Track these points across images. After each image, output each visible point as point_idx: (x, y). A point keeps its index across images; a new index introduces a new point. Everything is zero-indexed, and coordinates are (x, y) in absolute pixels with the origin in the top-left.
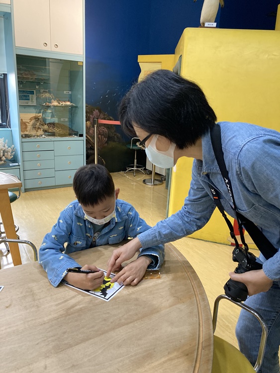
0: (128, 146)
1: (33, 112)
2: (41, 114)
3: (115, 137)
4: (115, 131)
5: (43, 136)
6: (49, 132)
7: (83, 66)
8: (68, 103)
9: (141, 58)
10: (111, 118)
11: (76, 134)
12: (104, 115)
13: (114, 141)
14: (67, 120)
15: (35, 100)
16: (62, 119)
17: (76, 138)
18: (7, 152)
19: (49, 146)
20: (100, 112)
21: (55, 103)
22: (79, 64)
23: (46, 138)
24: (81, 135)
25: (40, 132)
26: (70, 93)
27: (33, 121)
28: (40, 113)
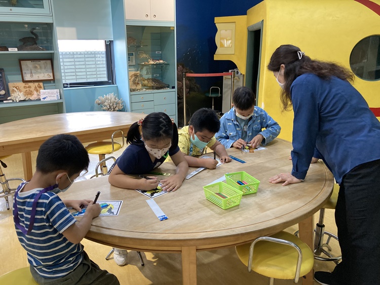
0: (207, 95)
1: (133, 71)
2: (139, 72)
3: (196, 88)
4: (195, 83)
5: (144, 90)
6: (147, 86)
7: (174, 30)
8: (161, 61)
9: (217, 20)
10: (192, 71)
11: (168, 87)
12: (186, 69)
13: (194, 91)
14: (158, 75)
15: (134, 61)
16: (155, 75)
17: (168, 90)
18: (118, 104)
19: (149, 97)
20: (183, 67)
21: (152, 62)
22: (171, 29)
23: (147, 91)
24: (173, 87)
25: (140, 87)
26: (160, 52)
27: (134, 77)
28: (138, 70)
